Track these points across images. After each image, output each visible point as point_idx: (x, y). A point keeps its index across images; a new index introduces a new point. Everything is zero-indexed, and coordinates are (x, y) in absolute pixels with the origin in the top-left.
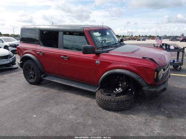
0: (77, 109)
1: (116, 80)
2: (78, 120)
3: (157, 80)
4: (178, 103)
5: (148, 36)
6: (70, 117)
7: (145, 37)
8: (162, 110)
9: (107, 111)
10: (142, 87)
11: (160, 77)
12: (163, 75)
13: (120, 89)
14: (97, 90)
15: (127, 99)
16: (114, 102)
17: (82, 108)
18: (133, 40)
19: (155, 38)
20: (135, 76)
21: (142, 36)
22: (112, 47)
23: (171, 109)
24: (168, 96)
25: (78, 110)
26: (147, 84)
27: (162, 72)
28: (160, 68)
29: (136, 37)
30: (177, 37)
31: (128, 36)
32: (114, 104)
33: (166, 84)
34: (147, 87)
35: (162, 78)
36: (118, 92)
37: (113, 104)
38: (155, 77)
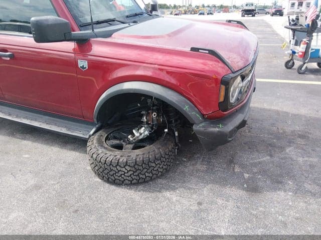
0: (37, 187)
1: (139, 105)
2: (30, 225)
3: (225, 105)
4: (270, 148)
5: (218, 7)
6: (13, 216)
7: (213, 9)
8: (236, 170)
9: (113, 187)
10: (192, 125)
11: (233, 97)
12: (240, 92)
13: (142, 130)
14: (92, 132)
15: (157, 156)
16: (126, 165)
17: (52, 182)
18: (191, 14)
19: (230, 10)
20: (175, 98)
21: (209, 6)
22: (124, 23)
23: (255, 165)
24: (249, 132)
25: (41, 191)
26: (203, 115)
27: (238, 84)
28: (232, 75)
29: (198, 7)
30: (265, 7)
31: (184, 6)
32: (126, 171)
33: (247, 110)
34: (203, 124)
35: (238, 99)
36: (138, 137)
37: (124, 169)
38: (222, 99)
